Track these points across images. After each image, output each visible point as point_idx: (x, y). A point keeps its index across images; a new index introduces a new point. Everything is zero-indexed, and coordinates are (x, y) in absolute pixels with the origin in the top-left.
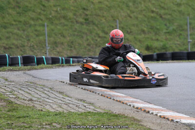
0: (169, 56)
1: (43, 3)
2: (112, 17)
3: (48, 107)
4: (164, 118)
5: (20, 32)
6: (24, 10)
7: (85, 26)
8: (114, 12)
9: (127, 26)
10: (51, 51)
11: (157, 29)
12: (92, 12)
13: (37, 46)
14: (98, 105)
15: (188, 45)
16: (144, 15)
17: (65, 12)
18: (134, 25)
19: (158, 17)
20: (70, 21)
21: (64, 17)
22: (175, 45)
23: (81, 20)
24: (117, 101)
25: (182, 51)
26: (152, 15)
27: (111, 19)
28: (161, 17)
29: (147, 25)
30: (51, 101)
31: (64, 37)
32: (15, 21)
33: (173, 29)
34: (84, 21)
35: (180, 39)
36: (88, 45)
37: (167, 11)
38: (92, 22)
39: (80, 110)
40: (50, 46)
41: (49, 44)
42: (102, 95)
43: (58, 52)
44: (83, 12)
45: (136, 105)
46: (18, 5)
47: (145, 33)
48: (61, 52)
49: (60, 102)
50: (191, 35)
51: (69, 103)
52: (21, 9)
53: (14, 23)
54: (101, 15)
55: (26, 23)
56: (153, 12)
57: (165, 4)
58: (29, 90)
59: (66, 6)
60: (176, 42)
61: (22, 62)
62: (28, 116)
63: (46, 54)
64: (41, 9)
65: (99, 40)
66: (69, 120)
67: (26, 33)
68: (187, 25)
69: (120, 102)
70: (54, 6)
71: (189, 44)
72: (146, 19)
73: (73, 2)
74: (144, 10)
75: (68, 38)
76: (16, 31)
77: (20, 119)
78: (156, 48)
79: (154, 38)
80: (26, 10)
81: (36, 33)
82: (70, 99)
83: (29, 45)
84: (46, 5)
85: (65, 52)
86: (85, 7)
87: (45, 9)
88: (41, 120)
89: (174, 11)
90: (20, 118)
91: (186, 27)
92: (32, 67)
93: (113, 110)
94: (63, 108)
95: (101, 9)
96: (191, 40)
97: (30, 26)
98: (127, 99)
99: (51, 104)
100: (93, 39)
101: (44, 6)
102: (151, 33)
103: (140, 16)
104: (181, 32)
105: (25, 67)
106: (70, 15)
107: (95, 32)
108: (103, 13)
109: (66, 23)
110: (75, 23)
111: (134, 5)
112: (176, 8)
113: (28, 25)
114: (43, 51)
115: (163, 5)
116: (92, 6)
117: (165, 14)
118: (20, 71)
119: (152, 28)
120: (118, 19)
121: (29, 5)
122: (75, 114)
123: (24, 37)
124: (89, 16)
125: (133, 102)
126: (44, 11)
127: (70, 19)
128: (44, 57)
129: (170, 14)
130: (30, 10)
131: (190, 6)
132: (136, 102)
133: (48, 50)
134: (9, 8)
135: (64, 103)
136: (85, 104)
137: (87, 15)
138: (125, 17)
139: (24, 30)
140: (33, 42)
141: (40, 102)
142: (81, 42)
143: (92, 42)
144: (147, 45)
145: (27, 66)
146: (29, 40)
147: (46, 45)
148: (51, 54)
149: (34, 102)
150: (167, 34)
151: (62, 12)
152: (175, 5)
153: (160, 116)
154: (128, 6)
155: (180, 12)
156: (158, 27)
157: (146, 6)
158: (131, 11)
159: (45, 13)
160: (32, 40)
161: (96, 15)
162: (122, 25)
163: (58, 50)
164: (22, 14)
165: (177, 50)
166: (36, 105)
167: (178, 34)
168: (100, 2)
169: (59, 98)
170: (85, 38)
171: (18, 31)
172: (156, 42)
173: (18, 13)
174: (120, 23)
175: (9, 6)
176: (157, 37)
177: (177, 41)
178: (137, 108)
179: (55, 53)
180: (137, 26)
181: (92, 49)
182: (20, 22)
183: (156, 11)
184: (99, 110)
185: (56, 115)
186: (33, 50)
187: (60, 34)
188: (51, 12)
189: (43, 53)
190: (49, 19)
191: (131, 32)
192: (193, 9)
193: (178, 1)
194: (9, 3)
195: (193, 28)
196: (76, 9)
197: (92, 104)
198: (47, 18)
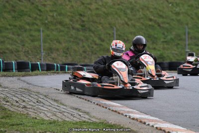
0: (166, 65)
1: (40, 8)
2: (109, 24)
3: (42, 115)
4: (161, 129)
5: (14, 37)
6: (19, 15)
7: (81, 33)
8: (112, 19)
9: (124, 34)
10: (46, 57)
11: (155, 38)
12: (89, 18)
13: (32, 52)
14: (93, 114)
15: (186, 55)
16: (142, 23)
17: (62, 17)
18: (131, 33)
19: (156, 26)
20: (66, 26)
21: (61, 23)
22: (172, 55)
23: (78, 26)
24: (113, 111)
25: (179, 61)
26: (150, 23)
27: (108, 26)
28: (159, 26)
29: (145, 34)
30: (46, 109)
31: (60, 43)
32: (10, 25)
33: (172, 39)
34: (80, 27)
35: (178, 48)
36: (85, 52)
37: (165, 20)
38: (89, 28)
39: (75, 119)
40: (45, 52)
41: (44, 49)
42: (97, 104)
43: (53, 59)
44: (80, 19)
45: (133, 116)
46: (13, 9)
48: (56, 59)
49: (55, 110)
50: (188, 45)
51: (64, 112)
52: (17, 13)
53: (9, 27)
54: (98, 21)
55: (21, 28)
56: (151, 20)
57: (163, 12)
58: (23, 97)
59: (63, 11)
61: (16, 67)
62: (21, 124)
63: (41, 59)
64: (37, 14)
65: (95, 47)
66: (63, 129)
67: (21, 37)
68: (185, 34)
69: (116, 111)
70: (51, 11)
72: (143, 27)
73: (70, 8)
74: (142, 18)
75: (64, 45)
76: (10, 35)
77: (14, 127)
79: (151, 47)
81: (32, 38)
82: (65, 107)
83: (24, 51)
84: (42, 10)
85: (60, 58)
86: (82, 13)
87: (41, 13)
88: (35, 128)
89: (173, 20)
90: (13, 125)
91: (184, 37)
92: (27, 73)
93: (108, 120)
94: (58, 117)
95: (98, 15)
96: (189, 50)
98: (123, 109)
99: (46, 112)
100: (89, 46)
101: (40, 10)
102: (148, 41)
103: (138, 24)
104: (179, 42)
105: (20, 73)
106: (67, 21)
107: (91, 38)
108: (101, 20)
109: (63, 29)
110: (71, 29)
111: (131, 12)
112: (174, 17)
113: (23, 30)
114: (38, 57)
115: (161, 13)
116: (89, 12)
117: (164, 23)
118: (14, 78)
119: (149, 36)
120: (115, 26)
121: (25, 10)
122: (70, 123)
123: (19, 42)
124: (86, 23)
125: (128, 112)
126: (40, 16)
127: (66, 24)
128: (39, 63)
129: (168, 23)
130: (26, 14)
131: (189, 15)
132: (132, 112)
133: (42, 56)
134: (5, 12)
135: (59, 111)
136: (81, 114)
137: (83, 21)
138: (123, 24)
139: (19, 35)
140: (27, 47)
141: (34, 109)
142: (77, 49)
143: (88, 49)
145: (21, 72)
146: (24, 45)
147: (41, 51)
148: (46, 61)
149: (29, 110)
150: (165, 43)
151: (59, 17)
152: (174, 13)
153: (157, 128)
154: (126, 14)
155: (179, 21)
156: (156, 36)
157: (144, 15)
158: (128, 19)
159: (41, 18)
160: (27, 45)
161: (93, 22)
162: (119, 33)
163: (53, 56)
164: (17, 18)
165: (174, 60)
166: (30, 113)
167: (176, 43)
168: (97, 9)
169: (54, 106)
170: (81, 45)
171: (13, 36)
172: (153, 51)
173: (13, 17)
174: (117, 30)
175: (4, 10)
176: (155, 46)
177: (175, 51)
178: (133, 119)
179: (50, 59)
180: (135, 34)
181: (87, 56)
182: (16, 26)
183: (155, 19)
184: (94, 120)
185: (50, 123)
186: (28, 55)
187: (56, 40)
188: (47, 17)
189: (38, 59)
190: (45, 24)
191: (128, 40)
192: (192, 18)
193: (177, 10)
194: (5, 7)
195: (191, 38)
196: (72, 15)
197: (88, 113)
198: (43, 24)
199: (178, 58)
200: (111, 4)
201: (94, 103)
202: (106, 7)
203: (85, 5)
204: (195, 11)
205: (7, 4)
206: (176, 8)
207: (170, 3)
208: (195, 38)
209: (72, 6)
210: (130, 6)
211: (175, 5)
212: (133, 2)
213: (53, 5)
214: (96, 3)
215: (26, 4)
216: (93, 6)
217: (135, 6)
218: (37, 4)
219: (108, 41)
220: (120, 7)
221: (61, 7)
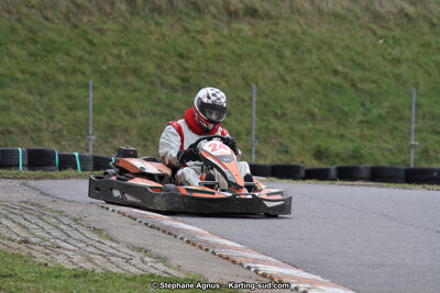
0: (365, 173)
1: (91, 38)
2: (244, 78)
3: (61, 260)
5: (32, 99)
6: (45, 50)
7: (180, 95)
8: (249, 67)
9: (275, 101)
10: (101, 145)
11: (343, 112)
12: (198, 64)
13: (69, 133)
15: (409, 153)
16: (315, 78)
17: (138, 59)
18: (291, 100)
19: (347, 86)
20: (147, 80)
21: (135, 71)
22: (380, 151)
23: (173, 80)
24: (220, 256)
26: (335, 80)
27: (239, 81)
28: (354, 86)
29: (321, 102)
30: (72, 247)
31: (131, 115)
32: (23, 72)
33: (380, 116)
34: (179, 82)
35: (394, 138)
37: (367, 74)
38: (199, 85)
40: (98, 133)
41: (96, 129)
42: (188, 242)
44: (179, 64)
45: (263, 268)
46: (31, 36)
47: (316, 120)
49: (92, 249)
51: (113, 255)
52: (39, 46)
53: (20, 76)
54: (219, 71)
55: (47, 79)
56: (336, 73)
57: (364, 57)
58: (26, 219)
60: (385, 145)
61: (26, 163)
62: (11, 275)
63: (87, 150)
64: (84, 50)
66: (103, 289)
67: (45, 100)
68: (410, 108)
69: (227, 258)
70: (115, 44)
71: (413, 151)
72: (319, 89)
73: (157, 40)
74: (316, 68)
75: (141, 120)
76: (23, 95)
78: (337, 155)
79: (334, 132)
80: (50, 48)
81: (70, 102)
82: (114, 245)
83: (51, 129)
84: (95, 41)
86: (184, 52)
87: (93, 49)
88: (40, 285)
89: (385, 74)
91: (408, 113)
93: (208, 277)
94: (96, 264)
95: (218, 58)
96: (417, 143)
97: (57, 86)
98: (245, 254)
101: (91, 42)
102: (328, 120)
103: (307, 81)
104: (397, 124)
105: (32, 172)
106: (150, 67)
108: (224, 68)
109: (139, 84)
110: (159, 86)
111: (293, 54)
112: (388, 68)
113: (51, 84)
114: (82, 144)
115: (359, 59)
116: (200, 51)
117: (364, 80)
119: (331, 109)
120: (257, 84)
121: (59, 39)
122: (120, 278)
123: (41, 110)
124: (191, 73)
125: (256, 261)
126: (90, 53)
127: (148, 75)
128: (76, 154)
129: (373, 82)
130: (59, 50)
131: (420, 66)
132: (263, 262)
133: (90, 143)
134: (14, 42)
135: (100, 252)
137: (186, 70)
138: (273, 80)
139: (41, 95)
140: (59, 122)
141: (45, 246)
144: (319, 147)
146: (52, 118)
147: (88, 131)
149: (32, 246)
150: (364, 125)
151: (132, 59)
152: (388, 60)
154: (280, 56)
155: (397, 77)
156: (346, 109)
157: (322, 61)
158: (286, 68)
159: (92, 58)
160: (58, 117)
161: (207, 71)
162: (264, 98)
163: (115, 143)
164: (39, 58)
165: (383, 163)
166: (34, 253)
167: (389, 127)
168: (218, 44)
169: (90, 242)
171: (29, 97)
172: (337, 141)
173: (31, 55)
174: (261, 93)
175: (12, 38)
176: (342, 130)
177: (387, 142)
178: (264, 276)
179: (108, 149)
180: (298, 102)
182: (34, 74)
183: (345, 71)
185: (75, 276)
186: (60, 139)
187: (123, 108)
188: (105, 57)
189: (82, 148)
190: (98, 72)
191: (284, 115)
192: (427, 72)
193: (394, 52)
194: (13, 30)
195: (424, 117)
196: (163, 54)
197: (163, 260)
198: (96, 71)
199: (393, 159)
200: (250, 34)
201: (182, 239)
202: (239, 40)
203: (193, 34)
204: (434, 58)
205: (18, 26)
206: (393, 48)
207: (381, 38)
208: (433, 117)
209: (163, 35)
210: (292, 41)
211: (391, 41)
212: (299, 31)
213: (120, 32)
214: (216, 30)
215: (61, 27)
216: (210, 38)
217: (302, 41)
218: (86, 28)
219: (239, 117)
220: (270, 41)
221: (138, 36)
